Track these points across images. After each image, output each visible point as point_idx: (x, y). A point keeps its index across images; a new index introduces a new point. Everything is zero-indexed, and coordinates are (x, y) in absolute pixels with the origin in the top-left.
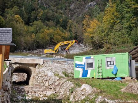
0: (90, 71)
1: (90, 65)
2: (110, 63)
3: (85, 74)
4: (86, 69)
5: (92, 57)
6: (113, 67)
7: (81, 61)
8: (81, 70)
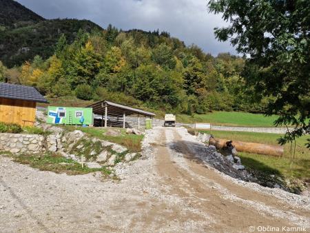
0: (62, 118)
1: (62, 114)
2: (79, 114)
3: (57, 120)
4: (59, 116)
5: (64, 108)
6: (80, 117)
7: (55, 110)
8: (54, 118)
